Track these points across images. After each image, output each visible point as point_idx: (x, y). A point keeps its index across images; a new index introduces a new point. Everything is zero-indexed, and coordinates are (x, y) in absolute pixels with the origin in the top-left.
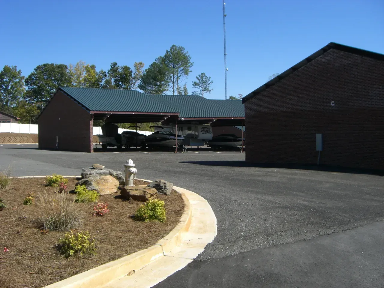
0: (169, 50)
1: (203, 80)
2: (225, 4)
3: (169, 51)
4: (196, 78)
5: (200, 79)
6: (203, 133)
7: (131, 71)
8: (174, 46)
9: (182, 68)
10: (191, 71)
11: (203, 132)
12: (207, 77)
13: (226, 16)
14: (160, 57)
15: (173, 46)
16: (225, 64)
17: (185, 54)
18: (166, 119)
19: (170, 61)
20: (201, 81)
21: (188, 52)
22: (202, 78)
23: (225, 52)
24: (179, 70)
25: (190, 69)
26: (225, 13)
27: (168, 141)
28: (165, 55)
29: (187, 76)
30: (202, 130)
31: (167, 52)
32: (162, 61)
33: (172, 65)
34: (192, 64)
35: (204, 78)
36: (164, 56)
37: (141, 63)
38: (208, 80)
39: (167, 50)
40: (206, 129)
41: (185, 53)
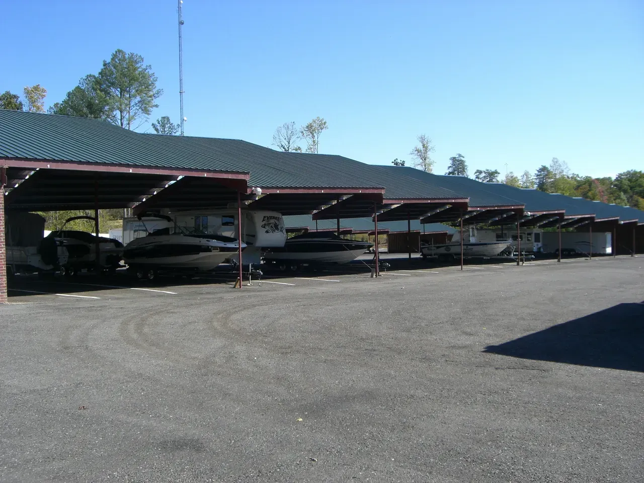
0: (109, 60)
1: (166, 130)
2: (182, 2)
3: (109, 63)
4: (152, 127)
5: (159, 128)
6: (267, 232)
7: (21, 104)
8: (119, 51)
9: (138, 98)
10: (157, 106)
11: (267, 228)
12: (172, 124)
13: (183, 24)
14: (90, 76)
15: (116, 52)
16: (181, 109)
17: (145, 70)
18: (144, 200)
19: (113, 84)
20: (162, 132)
21: (150, 66)
22: (163, 126)
23: (181, 87)
24: (132, 104)
25: (156, 101)
26: (182, 19)
27: (202, 254)
28: (100, 71)
29: (146, 115)
30: (264, 222)
31: (105, 65)
32: (96, 84)
33: (115, 92)
34: (158, 93)
35: (167, 126)
36: (100, 73)
37: (36, 88)
38: (175, 131)
39: (104, 61)
40: (272, 221)
41: (144, 67)
